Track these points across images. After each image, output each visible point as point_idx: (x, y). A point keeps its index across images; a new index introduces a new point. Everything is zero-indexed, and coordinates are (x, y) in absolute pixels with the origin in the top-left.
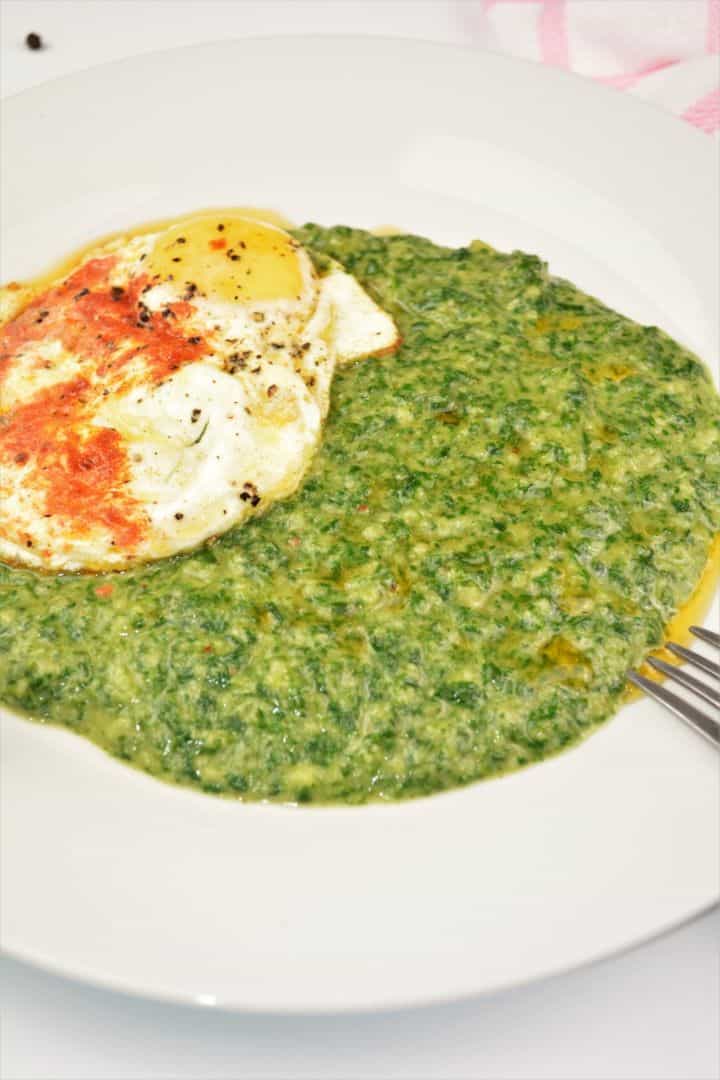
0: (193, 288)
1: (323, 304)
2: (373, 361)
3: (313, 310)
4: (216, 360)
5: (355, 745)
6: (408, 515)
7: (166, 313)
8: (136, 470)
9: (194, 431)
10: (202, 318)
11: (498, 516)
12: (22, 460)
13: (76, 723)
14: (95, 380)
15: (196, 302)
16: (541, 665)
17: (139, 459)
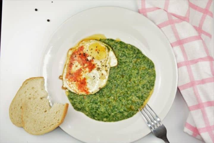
0: (93, 58)
1: (109, 58)
2: (114, 67)
3: (108, 58)
4: (96, 68)
5: (110, 117)
6: (117, 90)
7: (90, 61)
8: (88, 84)
9: (94, 78)
10: (95, 62)
11: (127, 90)
12: (75, 81)
13: (83, 112)
14: (82, 69)
15: (94, 60)
16: (130, 109)
17: (88, 83)
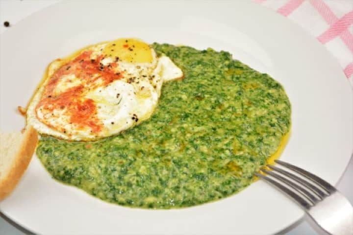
0: (117, 59)
1: (159, 65)
2: (175, 81)
3: (156, 67)
4: (125, 80)
5: (167, 191)
6: (185, 126)
7: (109, 66)
8: (99, 111)
9: (117, 100)
10: (120, 67)
11: (214, 126)
12: (62, 108)
13: (78, 185)
14: (86, 86)
15: (119, 62)
16: (226, 170)
17: (100, 107)
